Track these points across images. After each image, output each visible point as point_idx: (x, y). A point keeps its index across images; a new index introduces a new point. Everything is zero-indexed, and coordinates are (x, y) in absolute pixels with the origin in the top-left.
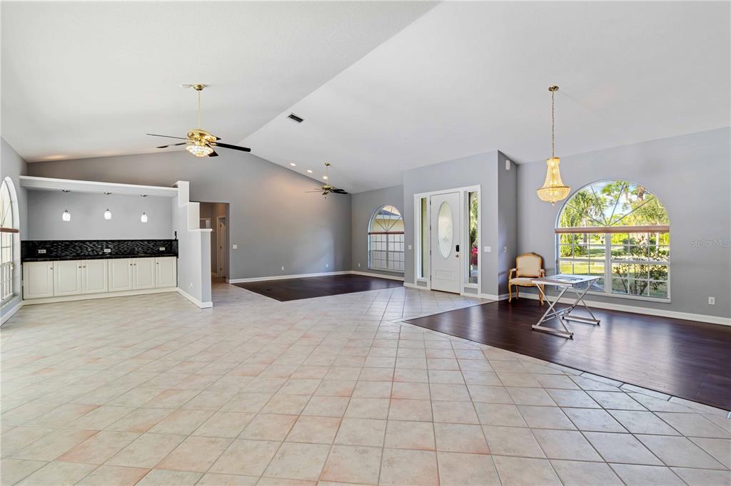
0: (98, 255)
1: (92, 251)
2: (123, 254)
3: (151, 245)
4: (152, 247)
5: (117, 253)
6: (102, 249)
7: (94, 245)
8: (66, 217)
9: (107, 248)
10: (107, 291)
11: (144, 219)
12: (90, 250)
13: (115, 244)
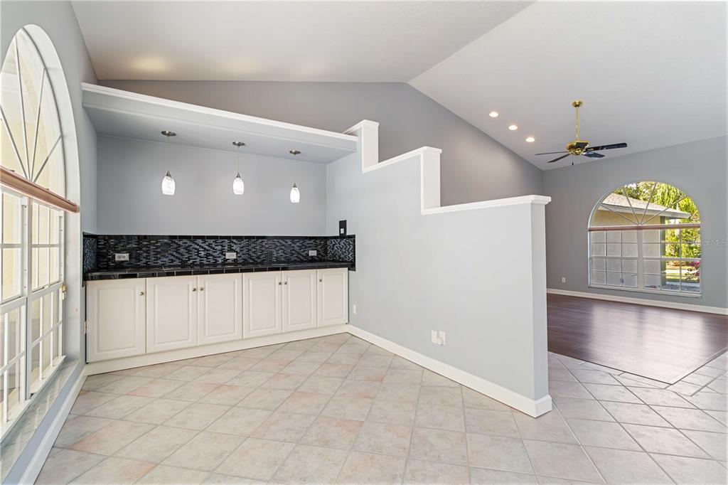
0: (215, 264)
1: (207, 256)
2: (255, 263)
3: (296, 246)
4: (297, 248)
5: (245, 262)
6: (222, 253)
7: (209, 245)
8: (168, 186)
9: (231, 250)
10: (240, 338)
11: (295, 196)
12: (202, 254)
13: (244, 242)
